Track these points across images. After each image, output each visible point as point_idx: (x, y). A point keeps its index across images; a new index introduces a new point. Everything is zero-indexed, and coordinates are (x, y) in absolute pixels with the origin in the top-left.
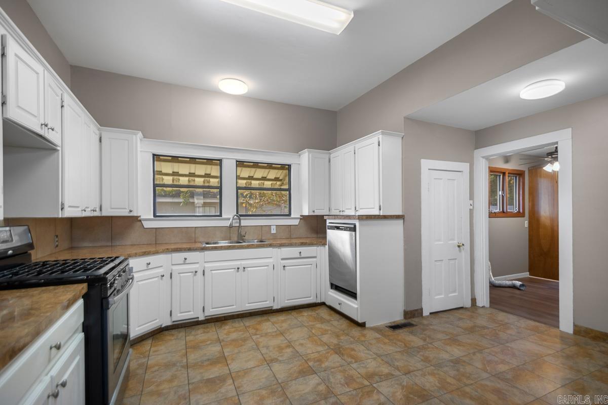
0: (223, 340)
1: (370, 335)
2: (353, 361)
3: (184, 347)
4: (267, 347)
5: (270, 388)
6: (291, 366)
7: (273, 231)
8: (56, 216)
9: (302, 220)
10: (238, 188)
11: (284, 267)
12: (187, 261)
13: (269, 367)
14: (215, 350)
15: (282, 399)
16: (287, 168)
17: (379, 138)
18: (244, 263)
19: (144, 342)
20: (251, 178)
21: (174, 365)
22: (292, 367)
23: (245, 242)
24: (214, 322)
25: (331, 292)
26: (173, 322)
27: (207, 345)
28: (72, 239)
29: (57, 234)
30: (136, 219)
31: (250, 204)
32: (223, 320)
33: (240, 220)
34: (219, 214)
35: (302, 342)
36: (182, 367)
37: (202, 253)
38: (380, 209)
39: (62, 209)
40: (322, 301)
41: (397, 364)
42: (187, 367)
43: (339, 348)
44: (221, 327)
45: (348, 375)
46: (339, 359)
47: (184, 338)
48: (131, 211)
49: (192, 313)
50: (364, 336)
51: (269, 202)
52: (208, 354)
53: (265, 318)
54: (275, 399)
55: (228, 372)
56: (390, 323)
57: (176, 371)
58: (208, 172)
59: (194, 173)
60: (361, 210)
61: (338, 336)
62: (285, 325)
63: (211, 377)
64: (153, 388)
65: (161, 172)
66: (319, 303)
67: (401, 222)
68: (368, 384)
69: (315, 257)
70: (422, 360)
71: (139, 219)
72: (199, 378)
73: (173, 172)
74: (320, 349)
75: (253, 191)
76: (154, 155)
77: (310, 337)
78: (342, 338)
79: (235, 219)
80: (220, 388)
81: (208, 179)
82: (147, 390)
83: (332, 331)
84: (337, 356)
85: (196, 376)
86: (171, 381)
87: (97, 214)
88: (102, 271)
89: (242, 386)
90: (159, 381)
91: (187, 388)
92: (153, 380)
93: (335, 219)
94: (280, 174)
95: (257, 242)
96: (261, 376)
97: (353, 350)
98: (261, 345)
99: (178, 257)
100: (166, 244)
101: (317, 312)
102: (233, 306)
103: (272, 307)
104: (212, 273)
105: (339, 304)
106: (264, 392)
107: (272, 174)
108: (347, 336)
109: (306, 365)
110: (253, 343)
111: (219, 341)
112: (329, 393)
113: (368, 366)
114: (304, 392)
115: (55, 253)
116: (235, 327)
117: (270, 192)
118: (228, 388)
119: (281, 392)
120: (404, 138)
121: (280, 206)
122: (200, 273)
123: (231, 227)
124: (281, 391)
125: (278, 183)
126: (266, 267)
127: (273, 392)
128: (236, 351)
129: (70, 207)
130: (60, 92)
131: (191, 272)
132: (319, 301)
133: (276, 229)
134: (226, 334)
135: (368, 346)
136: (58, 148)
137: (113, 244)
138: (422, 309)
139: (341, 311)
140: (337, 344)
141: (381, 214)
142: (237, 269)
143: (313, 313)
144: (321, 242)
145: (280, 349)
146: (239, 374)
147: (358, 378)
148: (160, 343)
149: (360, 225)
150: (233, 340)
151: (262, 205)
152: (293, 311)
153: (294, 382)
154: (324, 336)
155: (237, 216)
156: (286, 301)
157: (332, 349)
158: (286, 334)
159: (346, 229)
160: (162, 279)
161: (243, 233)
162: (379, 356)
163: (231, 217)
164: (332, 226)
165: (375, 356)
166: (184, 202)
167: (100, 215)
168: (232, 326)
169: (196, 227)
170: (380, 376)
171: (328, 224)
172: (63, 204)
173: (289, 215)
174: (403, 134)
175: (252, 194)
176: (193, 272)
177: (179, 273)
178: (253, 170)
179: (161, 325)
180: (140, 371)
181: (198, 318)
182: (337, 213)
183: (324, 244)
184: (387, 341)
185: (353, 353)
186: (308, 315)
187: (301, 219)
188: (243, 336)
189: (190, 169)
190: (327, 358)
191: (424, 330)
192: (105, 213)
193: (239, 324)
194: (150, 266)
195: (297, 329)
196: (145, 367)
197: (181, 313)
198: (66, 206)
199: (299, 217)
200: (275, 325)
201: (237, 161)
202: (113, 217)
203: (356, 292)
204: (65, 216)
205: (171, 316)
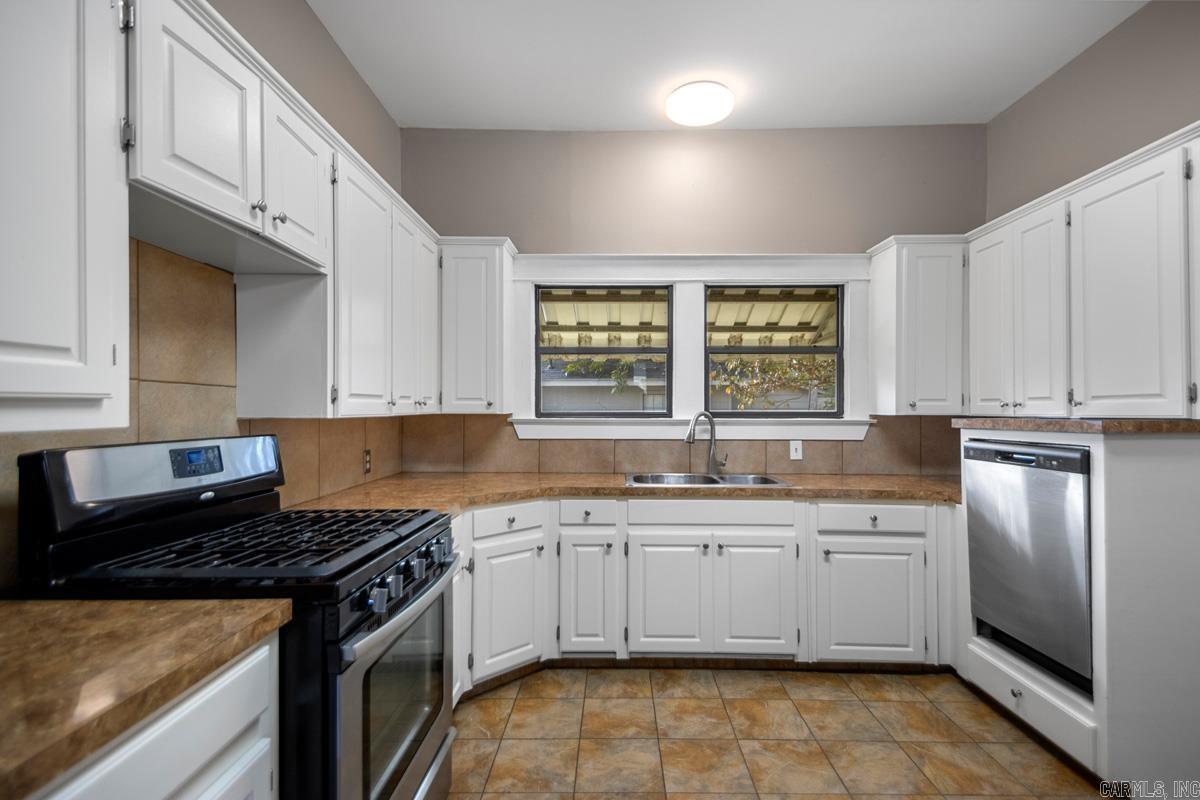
0: (665, 735)
3: (576, 729)
7: (796, 453)
9: (873, 429)
10: (709, 351)
11: (827, 553)
12: (591, 519)
14: (643, 760)
16: (831, 295)
17: (1185, 151)
18: (720, 532)
20: (741, 327)
23: (724, 480)
24: (649, 668)
25: (979, 646)
26: (564, 653)
27: (625, 738)
28: (402, 456)
29: (369, 448)
30: (503, 421)
31: (740, 390)
32: (669, 669)
33: (712, 425)
34: (665, 411)
37: (623, 504)
38: (1194, 400)
39: (334, 400)
40: (943, 663)
44: (663, 688)
47: (581, 699)
48: (490, 404)
49: (601, 639)
51: (784, 384)
52: (625, 772)
58: (646, 319)
59: (619, 324)
60: (1091, 403)
62: (834, 724)
65: (557, 323)
66: (934, 665)
69: (921, 535)
71: (509, 420)
73: (579, 323)
75: (745, 357)
76: (538, 287)
79: (703, 423)
81: (646, 333)
83: (994, 787)
87: (432, 408)
93: (993, 428)
94: (812, 312)
95: (755, 481)
99: (574, 507)
100: (557, 473)
102: (693, 637)
103: (793, 656)
104: (645, 552)
105: (1015, 695)
107: (794, 314)
110: (742, 769)
111: (656, 733)
115: (361, 485)
116: (699, 698)
117: (785, 358)
121: (805, 392)
122: (617, 549)
123: (691, 441)
125: (808, 336)
126: (777, 550)
128: (696, 784)
129: (355, 395)
130: (326, 152)
131: (600, 545)
132: (934, 659)
133: (803, 452)
134: (675, 715)
136: (325, 272)
137: (467, 470)
142: (702, 548)
148: (531, 703)
149: (1109, 452)
150: (693, 742)
151: (768, 390)
152: (853, 676)
155: (706, 416)
156: (833, 647)
158: (839, 757)
160: (539, 555)
161: (720, 458)
163: (691, 417)
164: (982, 450)
166: (617, 387)
167: (439, 412)
168: (691, 692)
169: (615, 440)
171: (964, 442)
172: (335, 391)
173: (840, 414)
175: (743, 364)
176: (602, 545)
177: (574, 545)
178: (747, 306)
179: (539, 658)
180: (475, 782)
181: (615, 653)
183: (953, 499)
187: (871, 425)
188: (716, 734)
189: (610, 314)
192: (446, 410)
193: (705, 688)
194: (515, 526)
195: (873, 748)
196: (486, 770)
197: (579, 635)
198: (343, 395)
199: (867, 419)
200: (805, 716)
201: (707, 287)
202: (464, 417)
203: (1089, 677)
204: (340, 416)
205: (558, 638)
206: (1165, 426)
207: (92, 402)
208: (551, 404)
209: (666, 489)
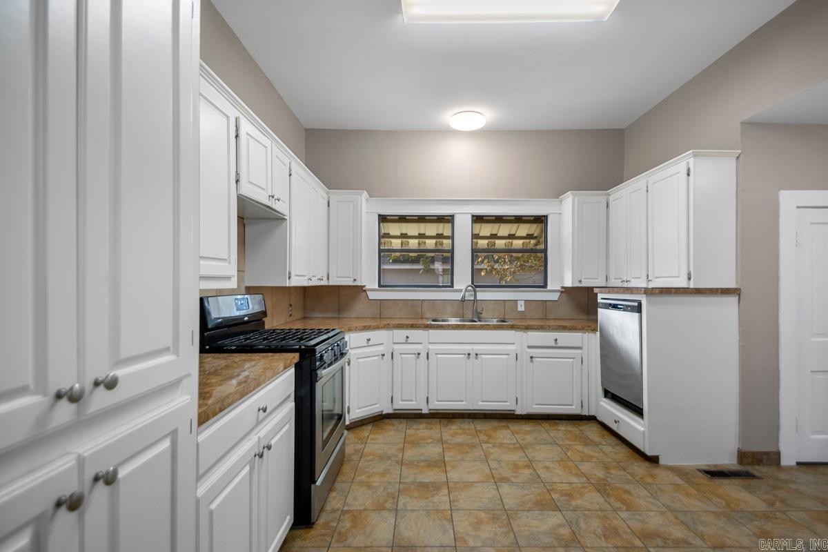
0: (446, 442)
1: (663, 477)
2: (624, 508)
3: (403, 440)
4: (499, 462)
5: (491, 512)
6: (526, 492)
7: (521, 307)
8: (284, 285)
9: (563, 294)
10: (474, 250)
11: (532, 357)
12: (410, 341)
13: (495, 487)
14: (434, 451)
15: (505, 530)
16: (541, 220)
17: (688, 163)
18: (477, 347)
19: (364, 427)
20: (494, 236)
21: (389, 458)
22: (527, 495)
23: (480, 321)
24: (439, 418)
25: (605, 402)
26: (395, 410)
27: (427, 443)
28: (305, 309)
29: (291, 303)
30: (361, 289)
32: (450, 418)
33: (475, 292)
34: (449, 284)
35: (548, 464)
36: (397, 462)
37: (426, 332)
38: (689, 279)
39: (289, 278)
40: (590, 414)
41: (701, 528)
42: (402, 463)
43: (605, 485)
44: (446, 426)
45: (609, 524)
46: (602, 500)
47: (404, 430)
48: (355, 280)
49: (414, 403)
50: (653, 476)
51: (523, 269)
52: (426, 454)
53: (504, 423)
54: (495, 527)
55: (445, 480)
56: (709, 466)
57: (390, 465)
58: (440, 232)
59: (424, 234)
60: (655, 280)
61: (607, 468)
62: (529, 438)
63: (425, 481)
64: (364, 478)
65: (389, 234)
66: (586, 416)
67: (734, 299)
68: (641, 545)
69: (580, 348)
70: (755, 534)
71: (364, 289)
72: (411, 479)
73: (401, 234)
74: (574, 479)
75: (499, 254)
76: (380, 216)
77: (562, 460)
78: (613, 472)
79: (469, 291)
80: (433, 496)
81: (440, 240)
82: (358, 479)
83: (598, 459)
84: (598, 494)
85: (410, 475)
86: (382, 474)
87: (324, 283)
88: (313, 342)
89: (458, 501)
90: (371, 472)
91: (397, 486)
92: (366, 469)
93: (609, 293)
94: (534, 229)
95: (498, 321)
96: (485, 494)
97: (628, 492)
98: (492, 457)
99: (400, 334)
101: (581, 428)
103: (514, 411)
104: (437, 357)
105: (616, 422)
106: (483, 515)
107: (523, 230)
108: (622, 472)
109: (548, 497)
110: (482, 452)
111: (441, 441)
112: (574, 540)
113: (646, 521)
114: (536, 530)
115: (289, 322)
116: (464, 429)
117: (520, 254)
118: (441, 499)
119: (506, 521)
120: (741, 158)
122: (423, 356)
123: (463, 300)
124: (505, 519)
125: (533, 242)
126: (506, 356)
127: (495, 519)
128: (459, 458)
129: (296, 275)
130: (287, 161)
132: (585, 413)
133: (525, 306)
134: (451, 435)
135: (656, 492)
136: (286, 217)
137: (341, 316)
138: (778, 454)
139: (618, 432)
140: (603, 479)
141: (692, 286)
142: (467, 355)
143: (575, 429)
144: (589, 326)
145: (516, 467)
146: (458, 485)
147: (625, 532)
148: (379, 431)
149: (648, 303)
150: (459, 444)
152: (545, 421)
153: (525, 513)
154: (585, 463)
155: (472, 287)
156: (535, 406)
157: (593, 484)
158: (528, 449)
159: (626, 308)
160: (382, 359)
161: (479, 310)
162: (670, 511)
163: (463, 288)
164: (605, 304)
165: (664, 509)
166: (424, 269)
167: (327, 284)
168: (460, 427)
169: (422, 300)
170: (665, 539)
171: (599, 301)
172: (290, 273)
173: (545, 286)
174: (740, 151)
176: (415, 354)
177: (401, 354)
179: (382, 412)
180: (355, 458)
181: (421, 410)
182: (618, 284)
183: (595, 330)
184: (695, 492)
185: (626, 497)
186: (565, 430)
187: (562, 292)
188: (470, 442)
189: (419, 229)
190: (581, 495)
191: (775, 488)
192: (331, 283)
193: (468, 426)
194: (371, 343)
195: (546, 446)
196: (360, 454)
197: (403, 401)
198: (293, 275)
199: (560, 289)
200: (516, 435)
201: (473, 216)
202: (339, 287)
203: (641, 407)
204: (292, 285)
205: (392, 402)
206: (673, 291)
207: (228, 278)
208: (387, 280)
209: (449, 325)
